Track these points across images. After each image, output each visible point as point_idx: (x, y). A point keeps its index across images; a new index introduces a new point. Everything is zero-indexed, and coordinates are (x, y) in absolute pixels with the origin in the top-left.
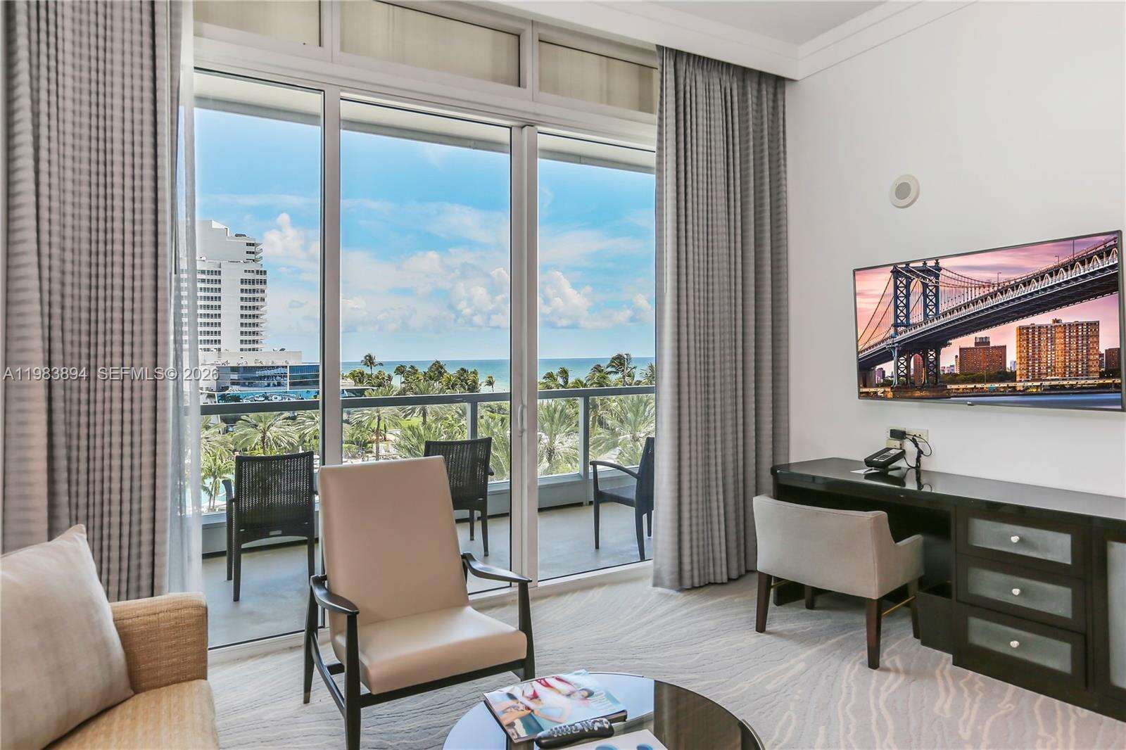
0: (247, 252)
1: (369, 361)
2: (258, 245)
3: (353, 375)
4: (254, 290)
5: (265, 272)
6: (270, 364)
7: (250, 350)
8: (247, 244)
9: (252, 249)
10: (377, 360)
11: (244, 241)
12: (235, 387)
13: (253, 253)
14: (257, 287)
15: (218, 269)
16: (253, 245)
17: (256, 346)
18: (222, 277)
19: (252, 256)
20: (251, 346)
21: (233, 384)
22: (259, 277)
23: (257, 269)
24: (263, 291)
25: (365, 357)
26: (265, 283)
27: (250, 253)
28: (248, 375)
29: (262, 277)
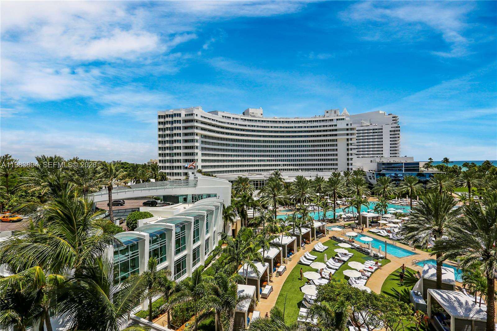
0: (393, 120)
1: (446, 160)
2: (397, 117)
3: (437, 167)
4: (395, 134)
5: (399, 127)
6: (400, 162)
7: (394, 156)
8: (393, 117)
9: (394, 119)
10: (450, 160)
11: (391, 116)
12: (384, 171)
15: (381, 128)
16: (395, 117)
17: (396, 155)
18: (383, 130)
19: (395, 121)
20: (394, 155)
21: (383, 169)
22: (397, 129)
23: (396, 126)
24: (399, 134)
25: (444, 159)
26: (399, 131)
27: (394, 120)
28: (389, 166)
29: (398, 129)
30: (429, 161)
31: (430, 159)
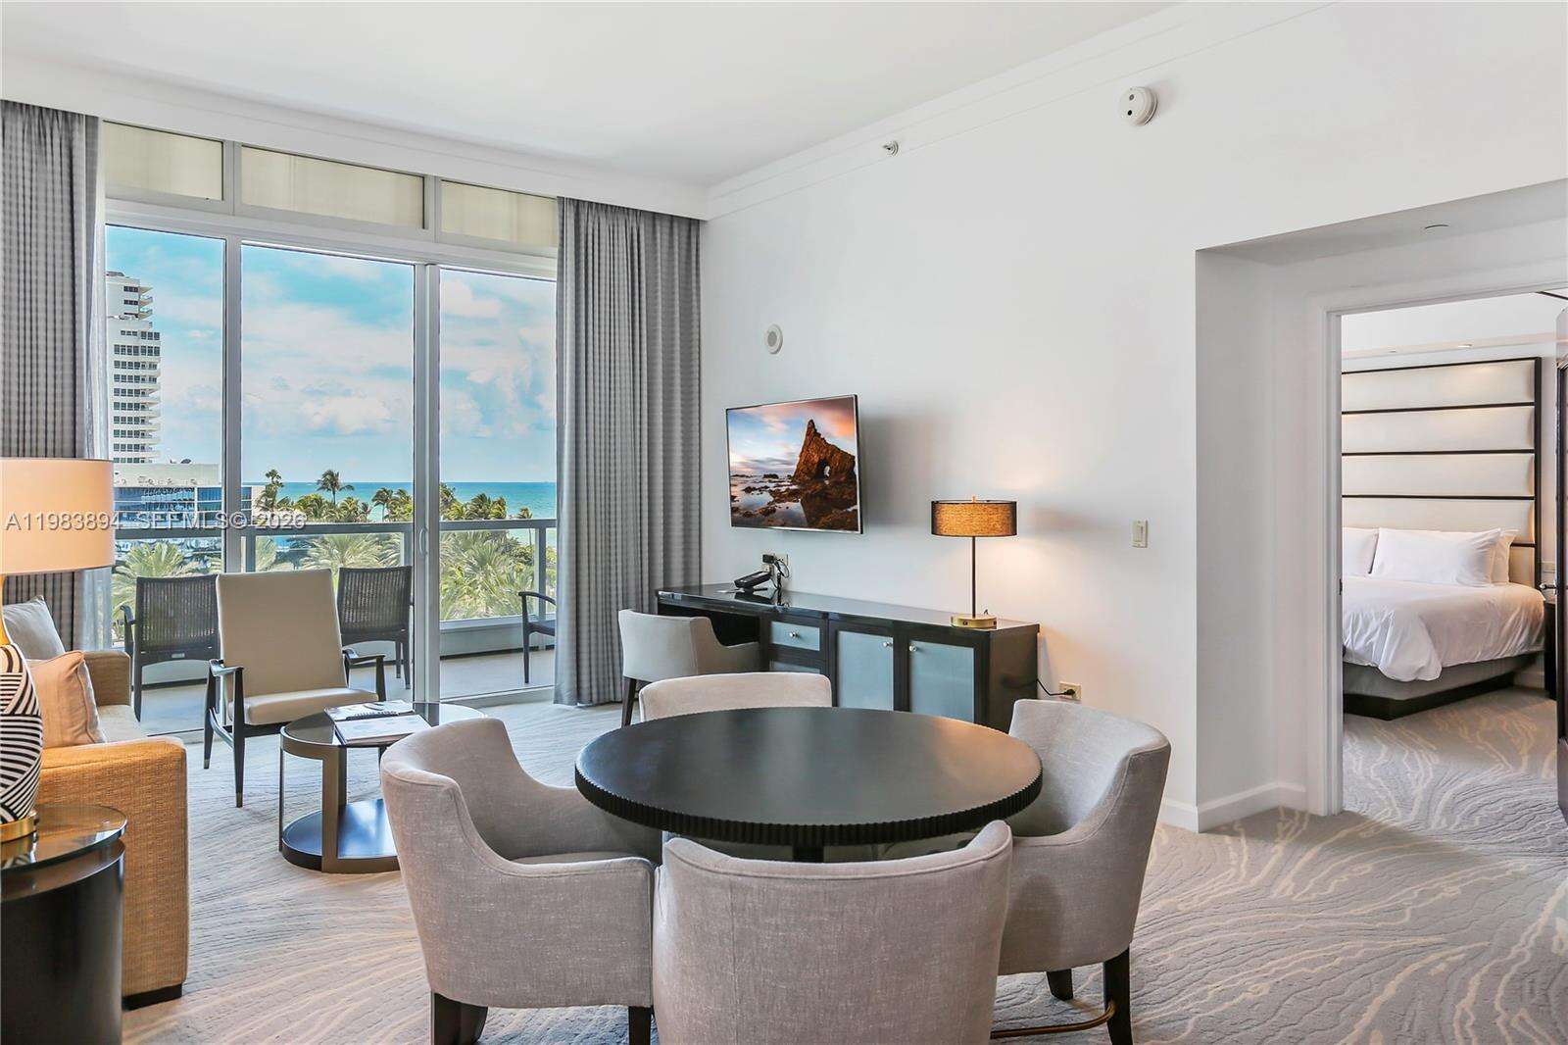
0: (126, 302)
1: (331, 481)
2: (146, 290)
3: (304, 504)
4: (137, 365)
5: (157, 336)
6: (165, 484)
7: (130, 460)
8: (126, 289)
9: (133, 296)
10: (342, 480)
11: (121, 283)
13: (136, 303)
14: (141, 358)
16: (136, 290)
17: (140, 454)
19: (134, 309)
20: (133, 454)
22: (147, 343)
23: (143, 330)
25: (322, 475)
26: (157, 352)
27: (131, 303)
29: (152, 343)
30: (269, 480)
31: (272, 474)
